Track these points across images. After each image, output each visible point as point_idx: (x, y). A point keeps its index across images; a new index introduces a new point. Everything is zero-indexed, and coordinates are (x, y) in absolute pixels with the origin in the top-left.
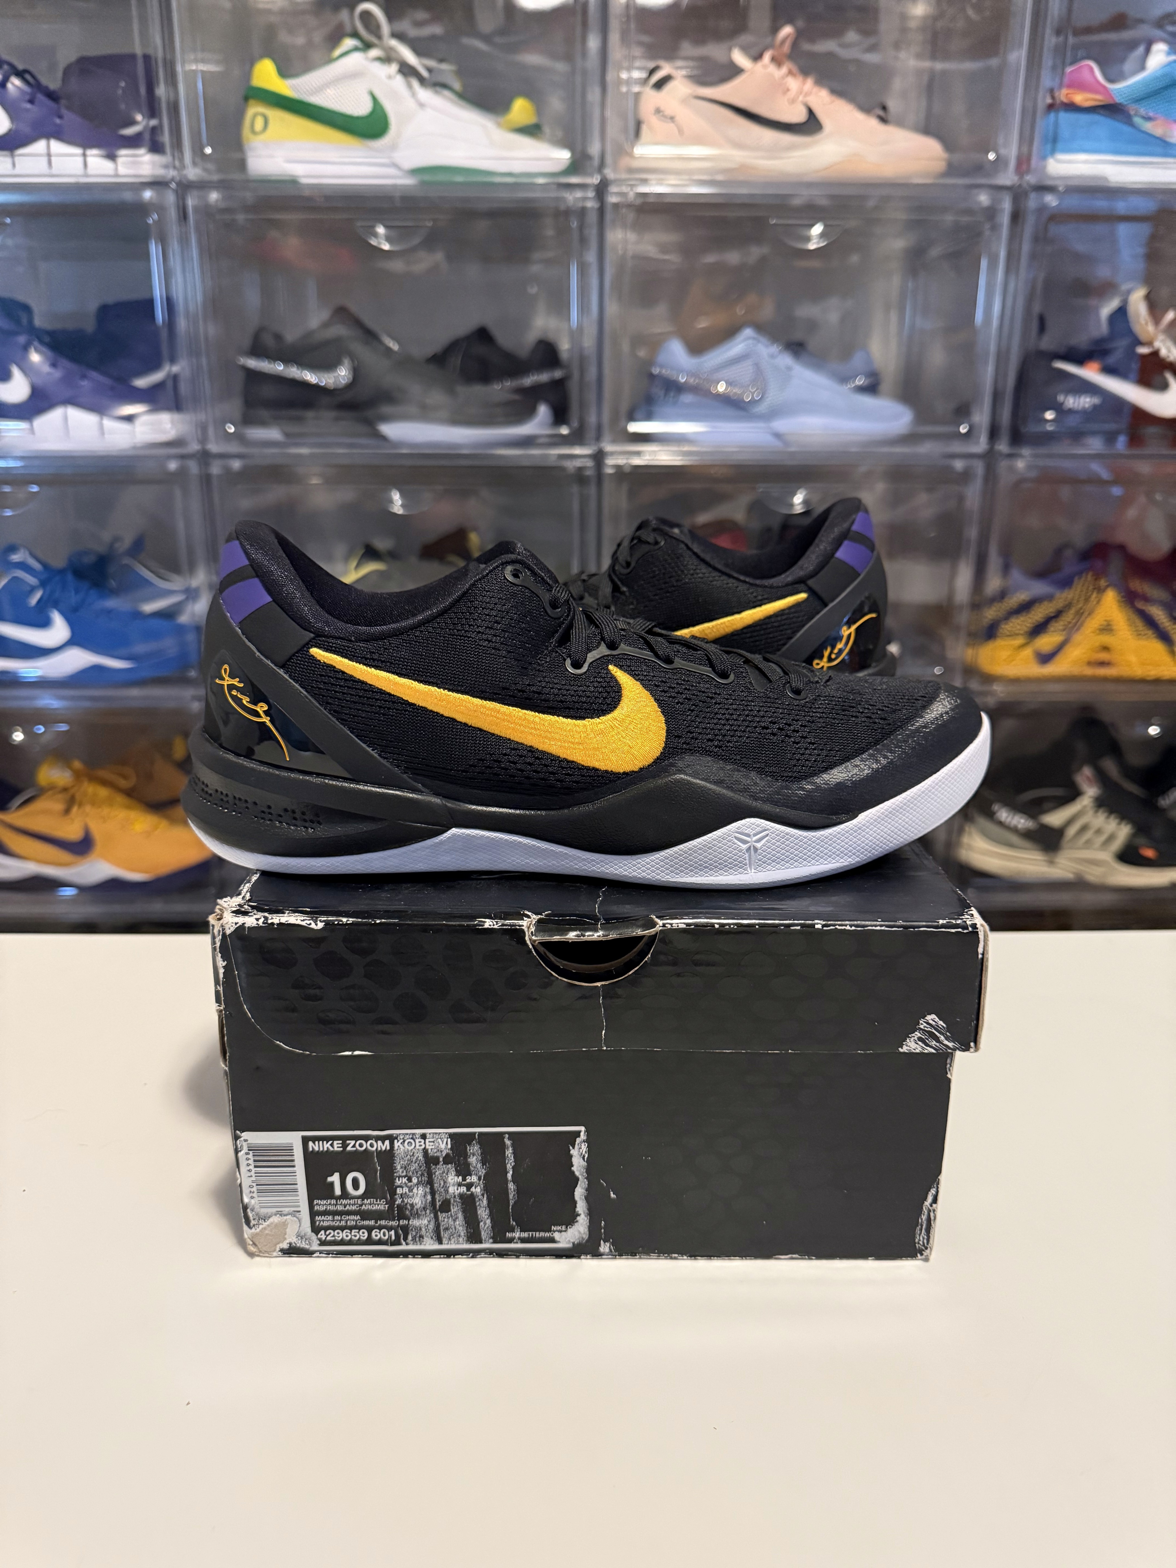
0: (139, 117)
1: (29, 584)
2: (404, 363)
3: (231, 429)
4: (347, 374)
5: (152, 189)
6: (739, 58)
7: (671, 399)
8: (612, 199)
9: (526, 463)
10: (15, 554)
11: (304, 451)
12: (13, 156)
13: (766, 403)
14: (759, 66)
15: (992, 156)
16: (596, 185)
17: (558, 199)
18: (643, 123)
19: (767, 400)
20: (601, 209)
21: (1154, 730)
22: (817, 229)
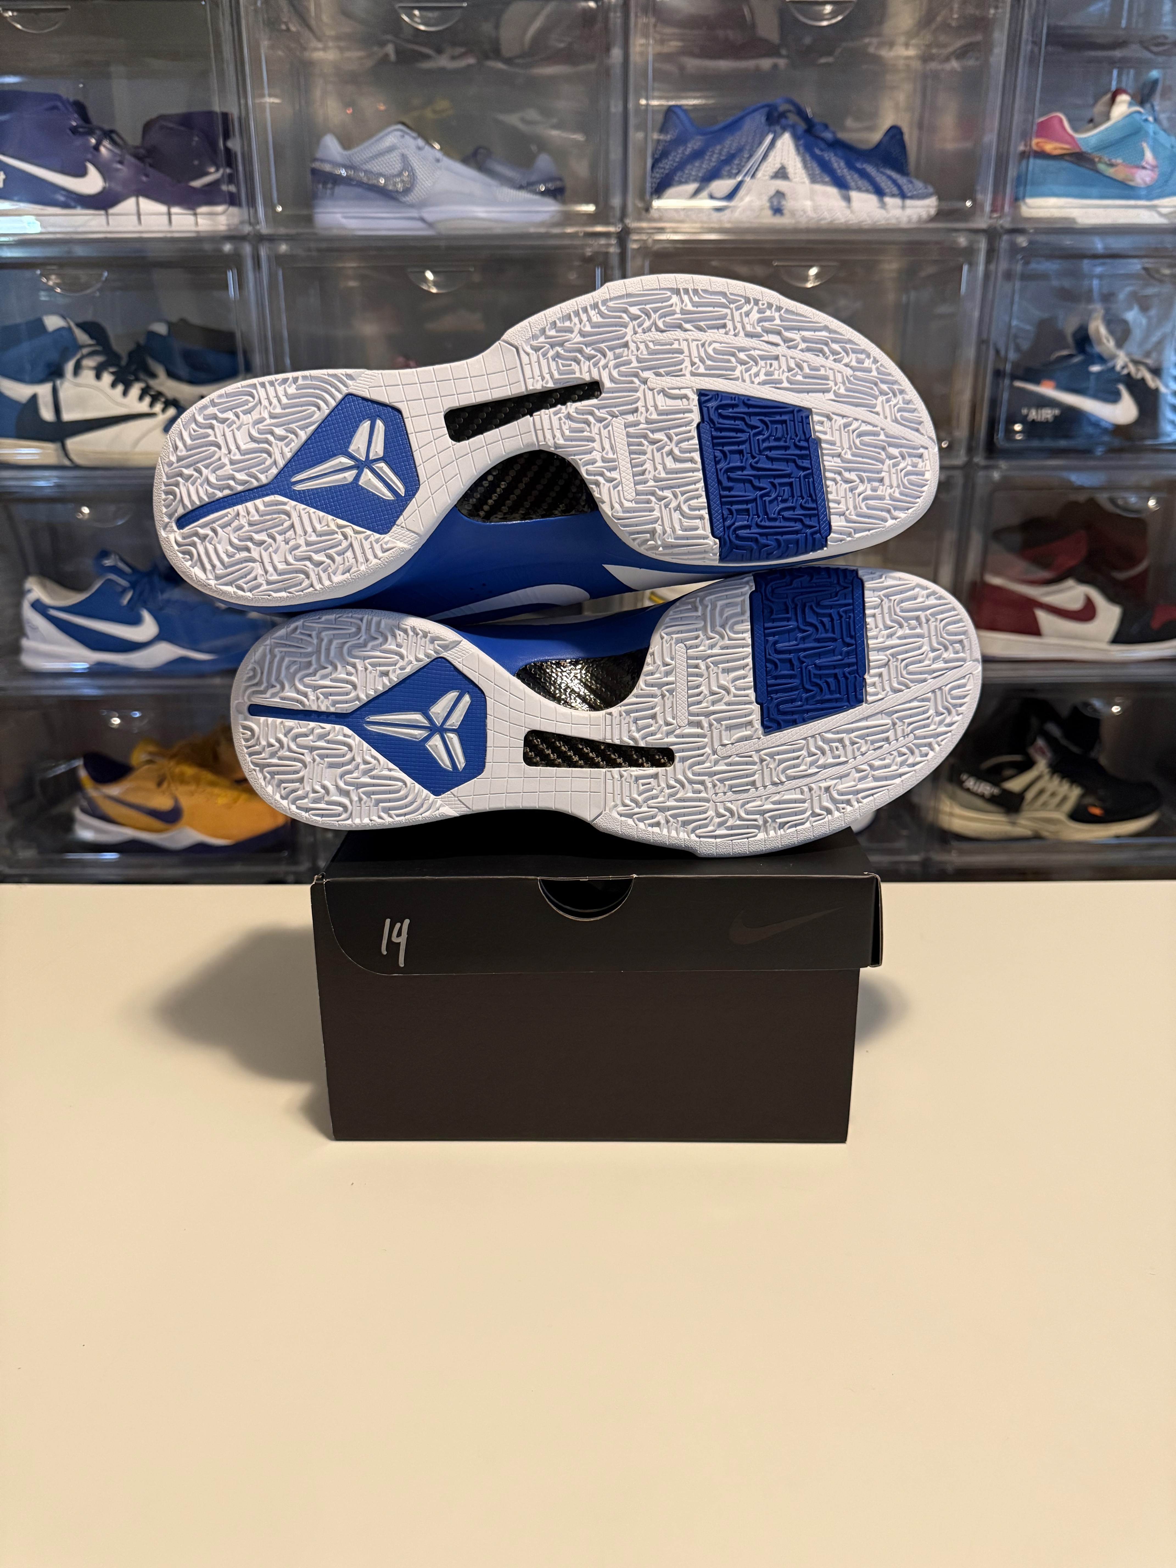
0: (212, 168)
1: (122, 586)
5: (230, 242)
10: (108, 559)
12: (107, 214)
15: (968, 204)
16: (618, 233)
17: (585, 245)
20: (623, 256)
21: (1116, 709)
22: (813, 271)
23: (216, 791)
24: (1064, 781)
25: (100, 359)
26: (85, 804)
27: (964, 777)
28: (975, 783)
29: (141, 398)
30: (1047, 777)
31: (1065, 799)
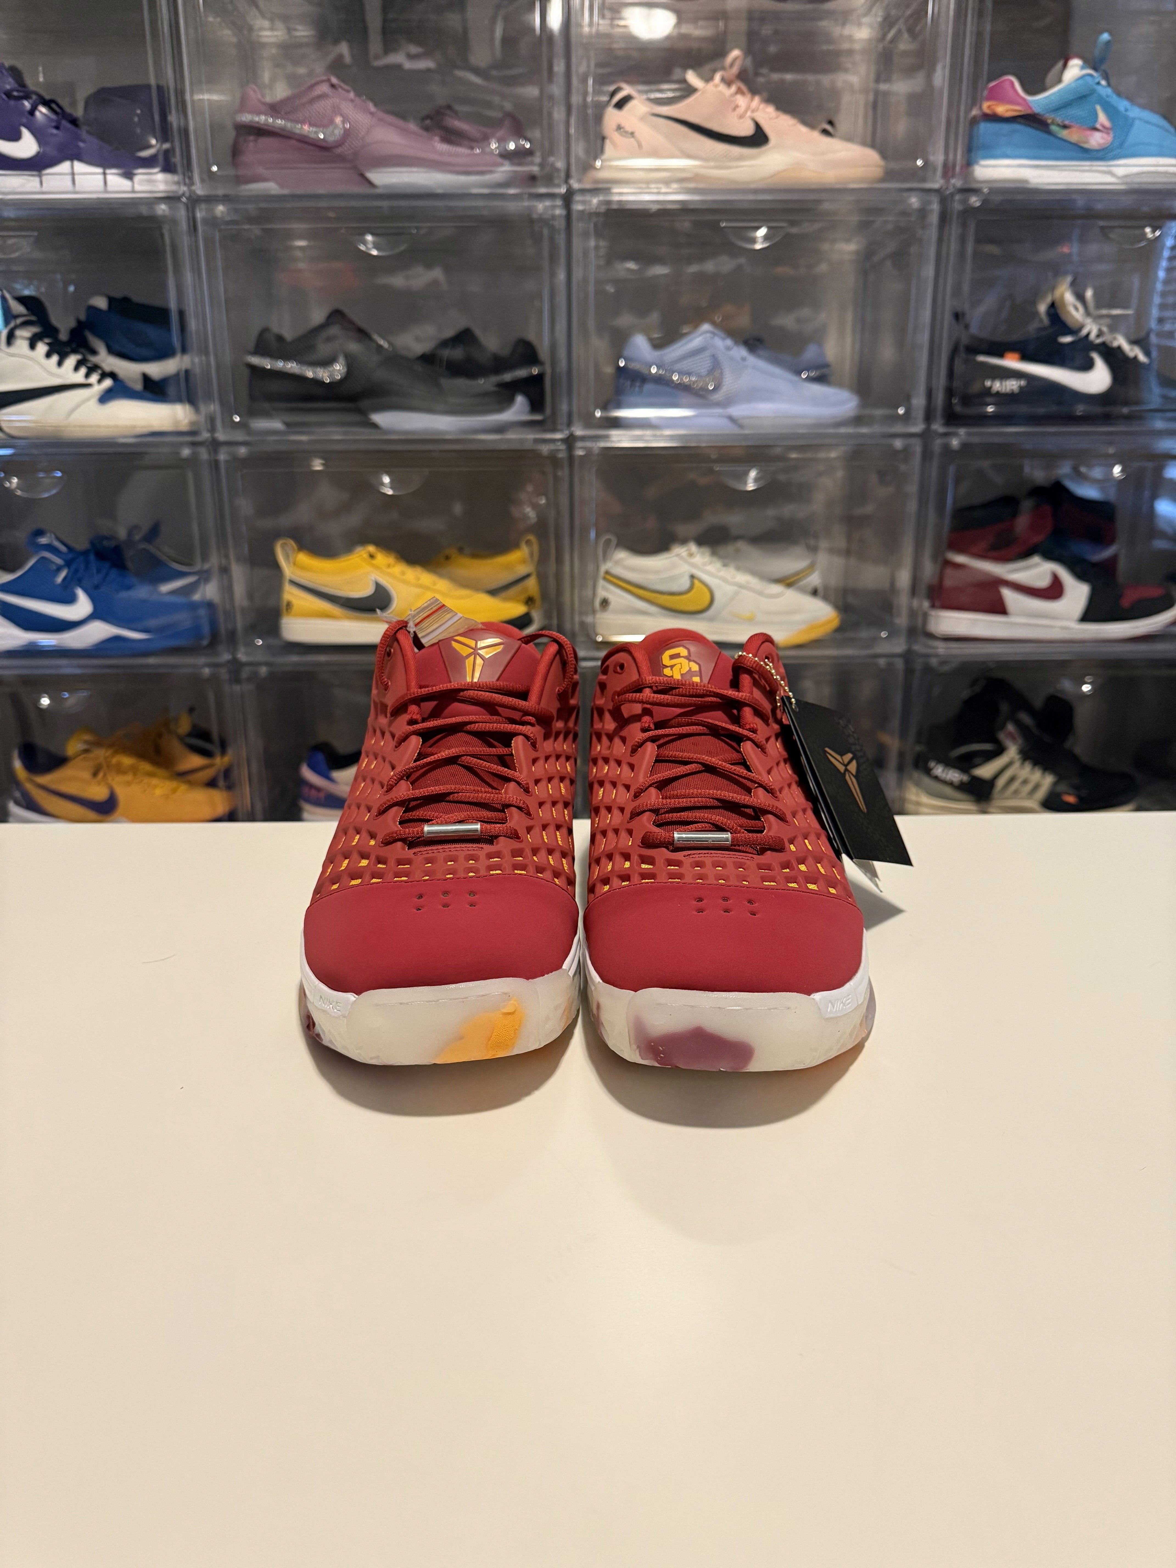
0: (153, 142)
1: (56, 564)
2: (394, 359)
3: (237, 419)
4: (341, 368)
5: (165, 204)
6: (692, 78)
7: (637, 389)
8: (578, 207)
9: (503, 447)
10: (43, 537)
11: (304, 438)
12: (40, 176)
13: (722, 391)
14: (710, 86)
15: (919, 163)
16: (563, 195)
17: (529, 208)
18: (607, 139)
19: (724, 387)
20: (568, 217)
21: (1086, 688)
22: (762, 232)
23: (155, 781)
24: (1037, 768)
25: (35, 330)
26: (17, 794)
27: (932, 764)
28: (943, 771)
29: (76, 368)
30: (1017, 764)
31: (1037, 787)
